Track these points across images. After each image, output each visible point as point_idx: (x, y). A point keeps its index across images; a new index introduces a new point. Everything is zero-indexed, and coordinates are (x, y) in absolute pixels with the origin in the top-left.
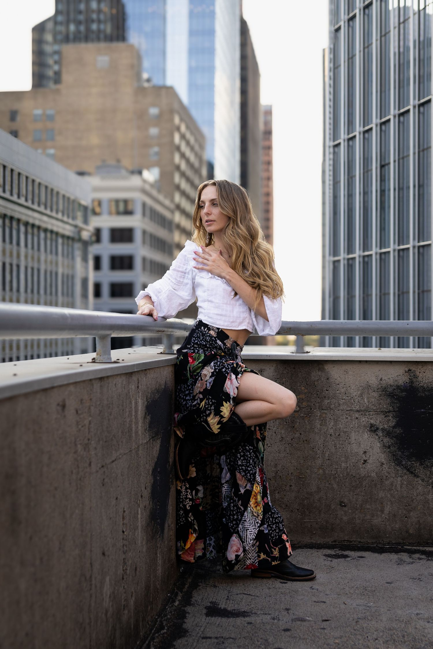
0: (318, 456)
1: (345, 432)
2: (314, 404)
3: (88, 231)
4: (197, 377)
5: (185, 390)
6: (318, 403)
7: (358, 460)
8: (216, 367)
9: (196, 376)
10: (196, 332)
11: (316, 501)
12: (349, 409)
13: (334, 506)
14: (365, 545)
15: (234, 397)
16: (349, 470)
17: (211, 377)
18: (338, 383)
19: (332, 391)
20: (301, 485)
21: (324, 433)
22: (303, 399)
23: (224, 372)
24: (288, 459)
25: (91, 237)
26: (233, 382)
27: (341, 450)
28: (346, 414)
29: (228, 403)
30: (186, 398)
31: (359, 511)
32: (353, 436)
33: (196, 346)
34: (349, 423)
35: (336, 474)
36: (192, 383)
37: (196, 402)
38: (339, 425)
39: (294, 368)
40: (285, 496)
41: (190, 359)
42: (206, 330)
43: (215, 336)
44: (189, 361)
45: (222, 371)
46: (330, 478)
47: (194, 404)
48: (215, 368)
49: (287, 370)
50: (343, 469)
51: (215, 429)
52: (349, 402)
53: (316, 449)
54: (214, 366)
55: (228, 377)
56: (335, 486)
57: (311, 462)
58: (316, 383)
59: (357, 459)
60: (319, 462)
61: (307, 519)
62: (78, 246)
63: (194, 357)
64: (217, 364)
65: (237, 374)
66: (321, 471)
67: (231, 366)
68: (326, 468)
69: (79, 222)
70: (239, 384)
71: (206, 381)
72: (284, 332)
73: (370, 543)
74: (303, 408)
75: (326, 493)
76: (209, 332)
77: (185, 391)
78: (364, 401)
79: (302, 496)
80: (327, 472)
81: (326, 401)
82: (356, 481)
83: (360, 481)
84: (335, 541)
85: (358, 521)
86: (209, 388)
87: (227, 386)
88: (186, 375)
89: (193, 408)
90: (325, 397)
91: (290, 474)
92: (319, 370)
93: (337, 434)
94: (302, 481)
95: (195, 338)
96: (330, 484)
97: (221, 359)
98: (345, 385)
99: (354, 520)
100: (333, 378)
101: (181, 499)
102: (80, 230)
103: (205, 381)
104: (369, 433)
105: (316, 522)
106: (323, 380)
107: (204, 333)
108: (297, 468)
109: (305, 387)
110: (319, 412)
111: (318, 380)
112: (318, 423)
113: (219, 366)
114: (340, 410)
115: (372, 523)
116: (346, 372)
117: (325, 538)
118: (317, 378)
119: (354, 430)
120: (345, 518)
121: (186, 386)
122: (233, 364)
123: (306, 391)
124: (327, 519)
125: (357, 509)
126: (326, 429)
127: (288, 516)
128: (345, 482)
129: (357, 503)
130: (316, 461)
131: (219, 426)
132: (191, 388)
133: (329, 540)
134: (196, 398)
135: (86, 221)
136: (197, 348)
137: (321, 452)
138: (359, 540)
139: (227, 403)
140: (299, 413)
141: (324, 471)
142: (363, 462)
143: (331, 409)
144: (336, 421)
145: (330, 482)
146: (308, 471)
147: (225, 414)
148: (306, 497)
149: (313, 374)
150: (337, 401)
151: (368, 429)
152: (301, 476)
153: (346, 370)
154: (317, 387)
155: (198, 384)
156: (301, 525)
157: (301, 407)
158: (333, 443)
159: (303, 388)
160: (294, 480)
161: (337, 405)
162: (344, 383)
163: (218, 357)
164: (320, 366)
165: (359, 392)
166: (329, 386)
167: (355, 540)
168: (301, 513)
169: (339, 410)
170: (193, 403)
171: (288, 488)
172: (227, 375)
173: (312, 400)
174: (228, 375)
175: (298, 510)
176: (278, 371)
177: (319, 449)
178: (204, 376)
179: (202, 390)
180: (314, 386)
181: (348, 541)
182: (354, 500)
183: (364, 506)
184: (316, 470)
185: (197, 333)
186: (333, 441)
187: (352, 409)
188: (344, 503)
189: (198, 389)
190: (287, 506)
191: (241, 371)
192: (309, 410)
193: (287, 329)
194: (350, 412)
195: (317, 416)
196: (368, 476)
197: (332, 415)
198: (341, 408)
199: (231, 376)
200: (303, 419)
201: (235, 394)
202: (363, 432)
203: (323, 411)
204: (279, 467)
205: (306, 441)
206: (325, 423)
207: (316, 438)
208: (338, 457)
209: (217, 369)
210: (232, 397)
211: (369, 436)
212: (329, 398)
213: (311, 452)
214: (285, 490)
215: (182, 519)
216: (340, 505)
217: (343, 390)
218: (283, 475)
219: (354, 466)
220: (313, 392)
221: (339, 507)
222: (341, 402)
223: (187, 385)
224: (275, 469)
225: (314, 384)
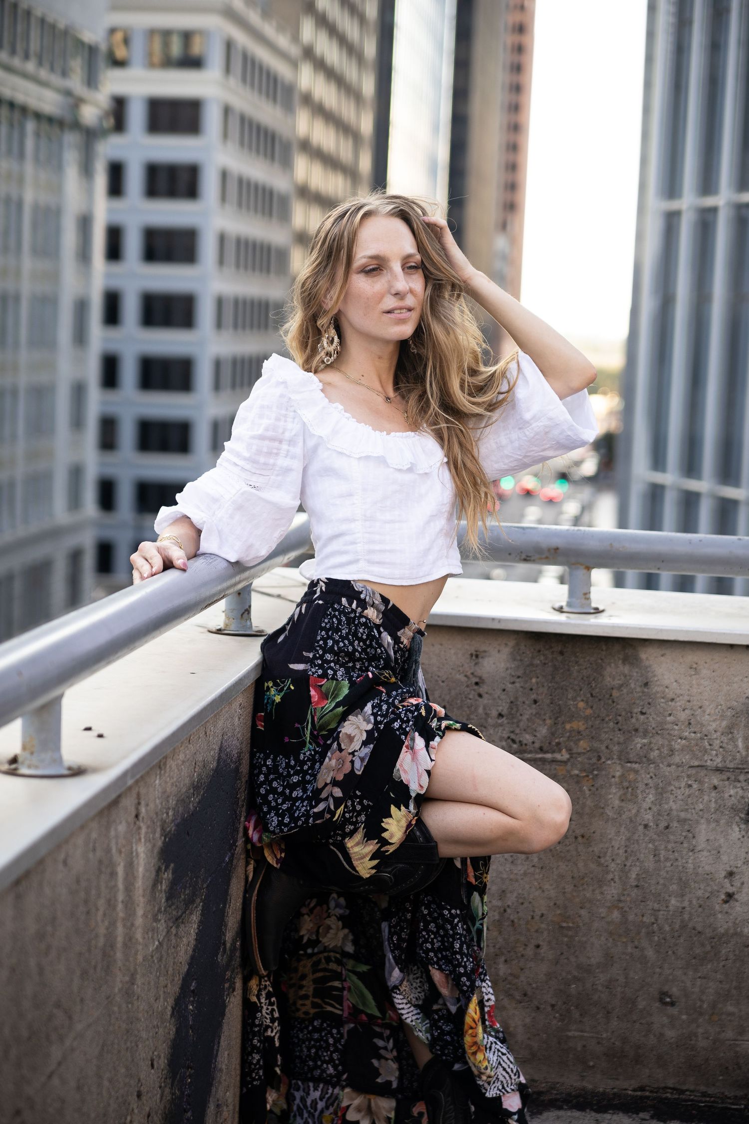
0: (610, 876)
1: (684, 821)
2: (607, 747)
3: (96, 104)
4: (329, 742)
5: (289, 772)
6: (619, 743)
7: (711, 893)
8: (379, 718)
9: (326, 738)
10: (328, 615)
11: (600, 988)
12: (696, 763)
13: (644, 1003)
14: (717, 1103)
15: (418, 795)
16: (686, 916)
17: (365, 744)
18: (671, 695)
19: (655, 717)
20: (565, 947)
21: (628, 820)
22: (579, 732)
23: (398, 729)
24: (535, 879)
25: (101, 119)
26: (420, 758)
27: (669, 864)
28: (689, 776)
29: (403, 808)
30: (291, 793)
31: (707, 1017)
32: (703, 832)
33: (328, 657)
34: (695, 800)
35: (653, 924)
36: (313, 756)
37: (321, 806)
38: (667, 803)
39: (561, 653)
40: (522, 969)
41: (313, 692)
42: (354, 606)
43: (378, 622)
44: (310, 697)
45: (393, 728)
46: (639, 933)
47: (316, 810)
48: (375, 719)
49: (542, 658)
50: (671, 913)
51: (365, 867)
52: (697, 745)
53: (607, 858)
54: (373, 714)
55: (406, 743)
56: (650, 953)
57: (593, 890)
58: (615, 693)
59: (709, 889)
60: (612, 891)
61: (575, 1030)
62: (71, 139)
63: (324, 689)
64: (380, 709)
65: (429, 736)
66: (616, 915)
67: (414, 714)
68: (630, 908)
69: (75, 83)
70: (433, 762)
71: (353, 753)
72: (541, 559)
73: (729, 1098)
74: (579, 754)
75: (625, 970)
76: (363, 612)
77: (289, 775)
78: (736, 746)
79: (564, 974)
80: (631, 917)
81: (639, 742)
82: (703, 945)
83: (713, 944)
84: (642, 1089)
85: (702, 1043)
86: (360, 773)
87: (401, 765)
88: (299, 734)
89: (314, 821)
90: (636, 730)
91: (537, 918)
92: (625, 660)
93: (663, 825)
94: (566, 936)
95: (327, 631)
96: (636, 947)
97: (389, 695)
98: (689, 701)
99: (693, 1038)
100: (658, 683)
101: (256, 1026)
102: (77, 102)
103: (350, 754)
104: (743, 826)
105: (597, 1038)
106: (633, 686)
107: (353, 615)
108: (555, 904)
109: (587, 702)
110: (618, 768)
111: (621, 686)
112: (615, 794)
113: (384, 716)
114: (673, 764)
115: (738, 1049)
116: (695, 669)
117: (617, 1079)
118: (617, 682)
119: (706, 816)
120: (670, 1034)
121: (293, 763)
122: (417, 707)
123: (589, 711)
124: (624, 1033)
125: (701, 1014)
126: (634, 811)
127: (528, 1020)
128: (676, 945)
129: (704, 998)
130: (605, 888)
131: (375, 862)
132: (309, 768)
133: (627, 1085)
134: (324, 795)
135: (91, 81)
136: (330, 662)
137: (619, 866)
138: (703, 1088)
139: (400, 810)
140: (569, 767)
141: (624, 914)
142: (723, 897)
143: (650, 761)
144: (661, 793)
145: (636, 943)
146: (583, 912)
147: (392, 836)
148: (575, 977)
149: (609, 669)
150: (666, 743)
151: (743, 816)
152: (564, 925)
153: (695, 666)
154: (618, 704)
155: (330, 759)
156: (559, 1043)
157: (575, 751)
158: (650, 845)
159: (581, 705)
160: (546, 933)
161: (666, 752)
162: (686, 698)
163: (381, 688)
164: (627, 651)
165: (724, 723)
166: (649, 704)
167: (692, 1088)
168: (561, 1015)
169: (669, 765)
170: (312, 807)
171: (530, 951)
172: (403, 737)
173: (604, 736)
174: (406, 739)
175: (553, 1006)
176: (519, 658)
177: (613, 860)
178: (346, 741)
179: (340, 777)
180: (610, 701)
181: (674, 1089)
182: (697, 990)
183: (720, 1006)
184: (603, 911)
185: (332, 618)
186: (652, 841)
187: (704, 764)
188: (670, 997)
189: (329, 772)
190: (525, 995)
191: (439, 729)
192: (594, 760)
193: (549, 550)
194: (697, 772)
195: (614, 777)
196: (736, 934)
197: (651, 777)
198: (676, 759)
199: (413, 739)
200: (578, 782)
201: (421, 787)
202: (729, 824)
203: (629, 765)
204: (511, 899)
205: (583, 836)
206: (632, 795)
207: (608, 831)
208: (662, 881)
209: (381, 722)
210: (413, 795)
211: (743, 833)
212: (645, 733)
213: (593, 866)
214: (522, 956)
215: (257, 1074)
216: (660, 1001)
217: (683, 716)
218: (519, 919)
219: (700, 906)
220: (608, 715)
221: (657, 1004)
222: (678, 744)
223: (297, 759)
224: (499, 904)
225: (611, 696)
